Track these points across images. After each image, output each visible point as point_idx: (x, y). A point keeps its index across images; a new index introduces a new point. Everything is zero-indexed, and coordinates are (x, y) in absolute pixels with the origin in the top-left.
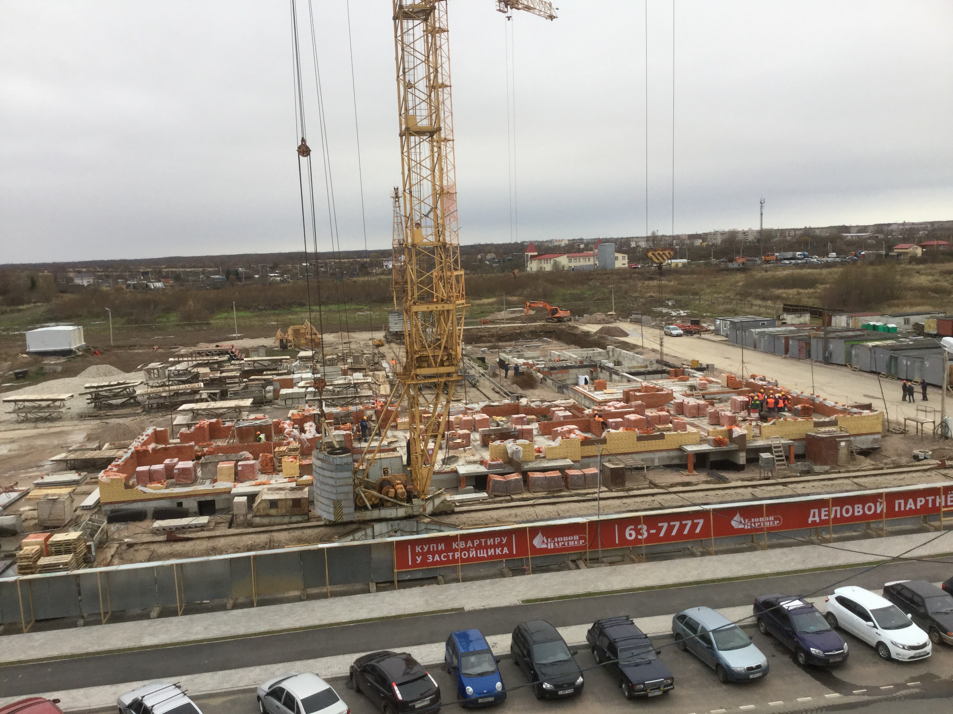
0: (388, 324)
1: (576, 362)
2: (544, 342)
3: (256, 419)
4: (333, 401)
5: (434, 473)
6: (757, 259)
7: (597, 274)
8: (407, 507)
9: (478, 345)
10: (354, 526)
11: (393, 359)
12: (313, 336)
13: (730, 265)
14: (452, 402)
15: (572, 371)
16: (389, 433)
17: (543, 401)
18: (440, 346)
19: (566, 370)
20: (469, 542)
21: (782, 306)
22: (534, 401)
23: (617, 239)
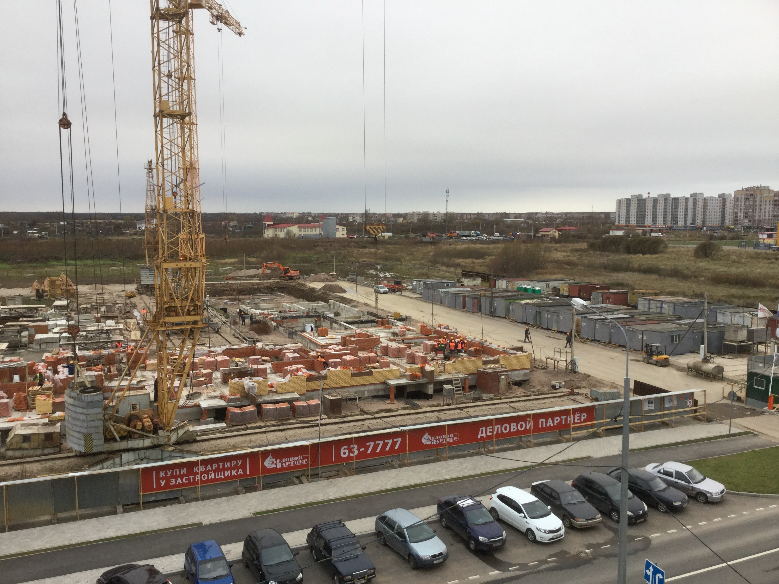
0: (140, 277)
1: (303, 313)
2: (277, 296)
3: (11, 361)
4: (86, 345)
5: (179, 408)
6: (443, 235)
7: (322, 242)
8: (153, 437)
9: (221, 297)
10: (103, 456)
11: (143, 309)
12: (69, 288)
13: (424, 239)
14: (196, 346)
15: (299, 320)
16: (139, 373)
17: (275, 345)
18: (187, 298)
19: (295, 320)
20: (209, 466)
21: (461, 271)
22: (268, 345)
23: (338, 214)
